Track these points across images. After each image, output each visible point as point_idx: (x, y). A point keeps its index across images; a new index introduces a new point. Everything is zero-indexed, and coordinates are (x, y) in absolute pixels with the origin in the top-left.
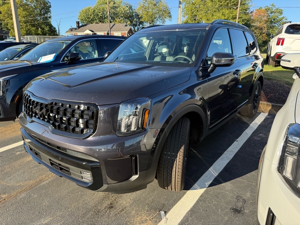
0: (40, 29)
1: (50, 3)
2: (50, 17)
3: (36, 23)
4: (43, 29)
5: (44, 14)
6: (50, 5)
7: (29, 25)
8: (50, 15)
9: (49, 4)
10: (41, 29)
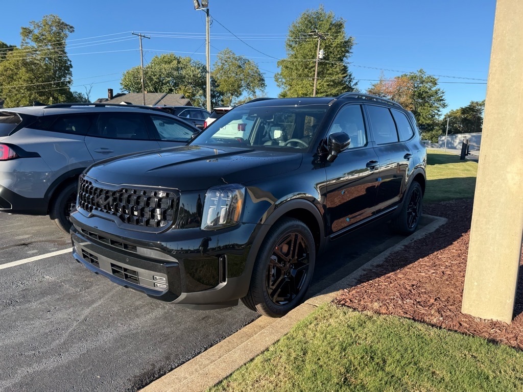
0: (51, 98)
1: (71, 61)
2: (69, 82)
3: (47, 90)
4: (56, 99)
5: (60, 78)
6: (71, 65)
7: (35, 92)
8: (70, 79)
9: (69, 63)
10: (53, 99)
